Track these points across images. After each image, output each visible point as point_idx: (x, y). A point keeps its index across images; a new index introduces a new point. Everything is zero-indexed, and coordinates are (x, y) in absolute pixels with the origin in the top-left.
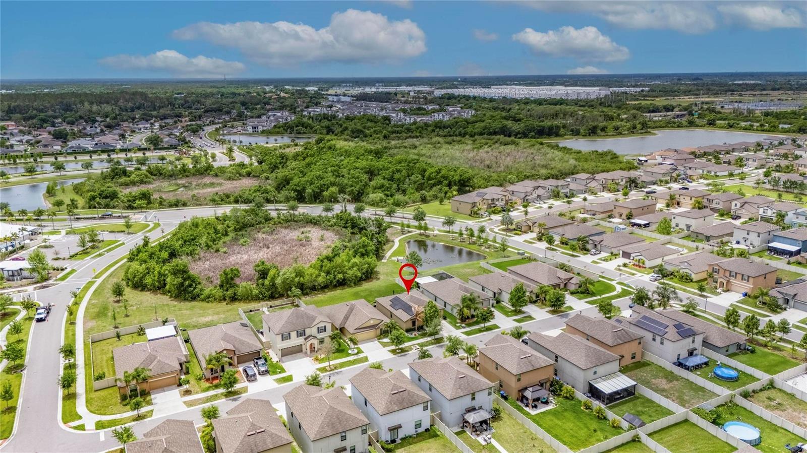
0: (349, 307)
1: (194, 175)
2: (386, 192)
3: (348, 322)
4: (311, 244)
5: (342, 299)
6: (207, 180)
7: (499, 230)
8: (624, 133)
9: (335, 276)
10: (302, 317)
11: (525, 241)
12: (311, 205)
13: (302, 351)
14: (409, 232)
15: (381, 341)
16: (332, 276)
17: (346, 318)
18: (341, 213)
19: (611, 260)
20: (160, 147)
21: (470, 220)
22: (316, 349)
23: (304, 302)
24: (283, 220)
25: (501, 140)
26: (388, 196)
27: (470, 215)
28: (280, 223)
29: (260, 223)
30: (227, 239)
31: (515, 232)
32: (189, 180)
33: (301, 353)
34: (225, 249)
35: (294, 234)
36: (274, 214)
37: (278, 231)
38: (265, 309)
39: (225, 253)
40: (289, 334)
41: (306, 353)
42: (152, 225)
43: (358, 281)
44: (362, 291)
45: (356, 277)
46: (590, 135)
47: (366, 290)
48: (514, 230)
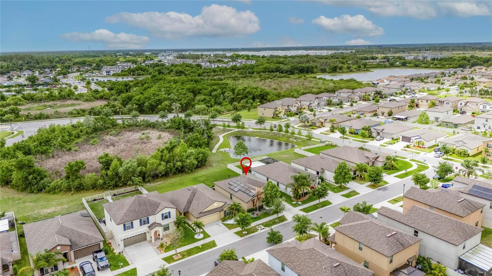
0: (191, 191)
1: (59, 99)
2: (207, 104)
3: (191, 206)
4: (151, 142)
5: (182, 184)
6: (69, 102)
7: (298, 126)
8: (354, 70)
9: (174, 164)
10: (146, 205)
11: (321, 133)
12: (149, 115)
13: (146, 239)
14: (229, 130)
15: (225, 223)
16: (172, 164)
17: (190, 202)
18: (174, 118)
19: (394, 143)
20: (36, 84)
21: (274, 121)
22: (161, 237)
23: (146, 189)
24: (127, 125)
25: (277, 75)
26: (209, 107)
27: (273, 118)
28: (124, 127)
29: (109, 128)
30: (79, 140)
31: (311, 127)
32: (55, 102)
33: (145, 242)
34: (76, 148)
35: (137, 135)
36: (120, 122)
37: (123, 133)
38: (109, 198)
39: (76, 151)
40: (132, 223)
41: (151, 241)
42: (16, 133)
43: (195, 168)
44: (200, 177)
45: (193, 165)
46: (332, 72)
47: (203, 176)
48: (310, 126)
